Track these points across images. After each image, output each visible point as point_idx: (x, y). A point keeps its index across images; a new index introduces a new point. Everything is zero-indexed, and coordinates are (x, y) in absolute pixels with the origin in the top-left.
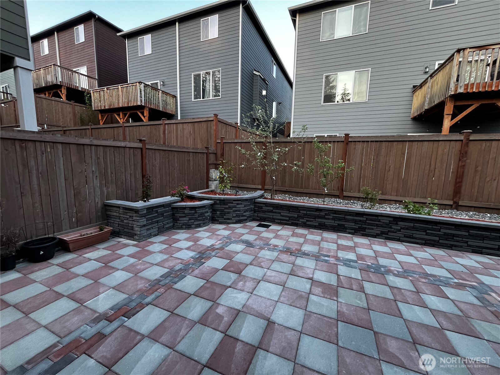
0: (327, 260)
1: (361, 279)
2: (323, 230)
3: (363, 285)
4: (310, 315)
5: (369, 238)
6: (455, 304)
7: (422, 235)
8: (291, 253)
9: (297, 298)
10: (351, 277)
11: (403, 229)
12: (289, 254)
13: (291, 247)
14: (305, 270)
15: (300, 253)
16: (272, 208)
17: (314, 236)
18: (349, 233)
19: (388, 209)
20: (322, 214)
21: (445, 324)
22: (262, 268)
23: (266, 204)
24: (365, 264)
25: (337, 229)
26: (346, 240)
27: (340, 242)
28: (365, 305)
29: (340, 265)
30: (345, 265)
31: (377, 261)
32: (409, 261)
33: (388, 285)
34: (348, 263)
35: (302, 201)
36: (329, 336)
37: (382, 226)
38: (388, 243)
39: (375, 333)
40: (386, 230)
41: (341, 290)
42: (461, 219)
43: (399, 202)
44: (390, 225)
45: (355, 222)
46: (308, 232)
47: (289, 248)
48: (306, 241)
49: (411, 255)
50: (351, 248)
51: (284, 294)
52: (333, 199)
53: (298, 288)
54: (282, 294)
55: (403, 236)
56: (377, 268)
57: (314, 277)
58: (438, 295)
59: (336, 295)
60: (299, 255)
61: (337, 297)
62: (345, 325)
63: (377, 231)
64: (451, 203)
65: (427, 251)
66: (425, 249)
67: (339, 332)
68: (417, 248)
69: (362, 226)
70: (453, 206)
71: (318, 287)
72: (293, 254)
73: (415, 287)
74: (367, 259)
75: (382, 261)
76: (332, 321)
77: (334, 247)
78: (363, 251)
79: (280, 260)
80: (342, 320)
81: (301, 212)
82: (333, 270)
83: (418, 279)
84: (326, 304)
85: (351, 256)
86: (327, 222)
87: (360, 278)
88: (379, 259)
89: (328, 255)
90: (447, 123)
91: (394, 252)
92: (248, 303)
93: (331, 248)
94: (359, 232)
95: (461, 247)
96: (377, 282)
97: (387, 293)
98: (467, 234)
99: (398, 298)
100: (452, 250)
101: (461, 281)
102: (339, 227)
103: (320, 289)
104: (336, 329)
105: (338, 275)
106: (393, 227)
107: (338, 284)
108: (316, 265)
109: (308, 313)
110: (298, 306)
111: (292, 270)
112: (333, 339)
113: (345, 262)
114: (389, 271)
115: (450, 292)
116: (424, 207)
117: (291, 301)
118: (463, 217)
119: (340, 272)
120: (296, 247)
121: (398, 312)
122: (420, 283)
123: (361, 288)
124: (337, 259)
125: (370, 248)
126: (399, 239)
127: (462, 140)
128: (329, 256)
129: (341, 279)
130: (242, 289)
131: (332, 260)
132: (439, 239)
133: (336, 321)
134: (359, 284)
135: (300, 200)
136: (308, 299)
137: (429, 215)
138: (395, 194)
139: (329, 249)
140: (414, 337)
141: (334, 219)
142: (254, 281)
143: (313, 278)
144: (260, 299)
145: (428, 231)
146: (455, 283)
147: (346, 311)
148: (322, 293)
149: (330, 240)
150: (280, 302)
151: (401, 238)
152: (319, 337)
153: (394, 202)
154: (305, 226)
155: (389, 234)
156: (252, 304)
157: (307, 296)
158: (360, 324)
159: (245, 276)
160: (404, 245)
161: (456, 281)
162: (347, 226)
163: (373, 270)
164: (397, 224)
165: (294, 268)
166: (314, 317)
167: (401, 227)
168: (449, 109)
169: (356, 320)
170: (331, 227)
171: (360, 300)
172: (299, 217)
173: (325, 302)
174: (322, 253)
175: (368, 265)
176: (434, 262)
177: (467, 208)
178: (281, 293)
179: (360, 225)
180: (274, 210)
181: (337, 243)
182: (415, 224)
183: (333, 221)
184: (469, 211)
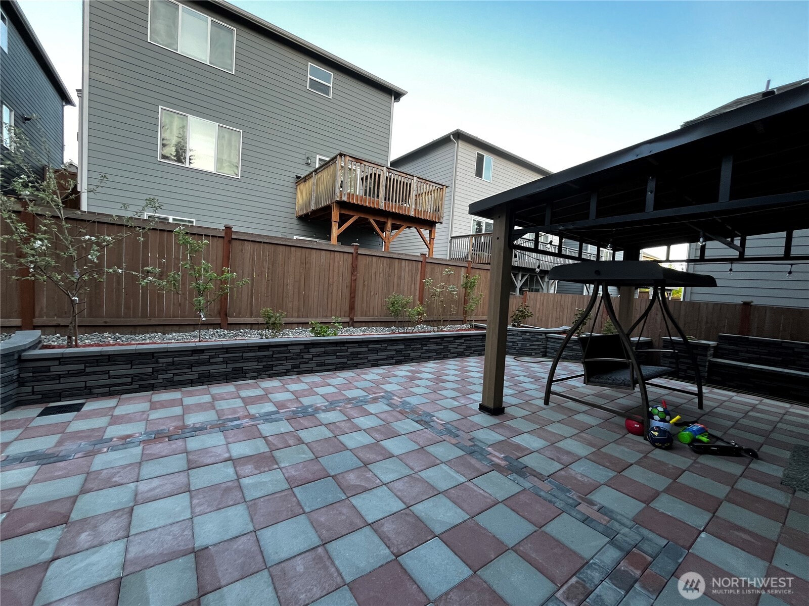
0: (239, 425)
1: (294, 430)
2: (208, 383)
3: (299, 436)
4: (255, 504)
5: (279, 378)
6: (377, 417)
7: (332, 359)
8: (168, 437)
9: (223, 495)
10: (280, 433)
11: (315, 357)
12: (167, 440)
13: (162, 428)
14: (212, 452)
15: (186, 431)
16: (82, 367)
17: (197, 396)
18: (251, 378)
19: (291, 335)
20: (205, 357)
21: (378, 436)
22: (121, 485)
23: (61, 360)
24: (290, 411)
25: (231, 376)
26: (251, 389)
27: (244, 393)
28: (312, 456)
29: (259, 424)
30: (267, 421)
31: (301, 402)
32: (330, 392)
33: (322, 424)
34: (268, 418)
35: (148, 341)
36: (292, 511)
37: (292, 359)
38: (302, 379)
39: (333, 477)
40: (297, 362)
41: (277, 454)
42: (357, 335)
43: (301, 325)
44: (301, 354)
45: (258, 360)
46: (182, 394)
47: (158, 431)
48: (187, 410)
49: (329, 385)
50: (262, 398)
51: (197, 501)
52: (211, 331)
53: (217, 481)
54: (193, 502)
55: (315, 365)
56: (304, 411)
57: (232, 454)
58: (364, 414)
59: (275, 462)
60: (188, 435)
61: (277, 464)
62: (302, 488)
63: (287, 366)
64: (347, 320)
65: (340, 376)
66: (337, 374)
67: (299, 499)
68: (330, 376)
69: (269, 363)
70: (350, 323)
71: (244, 464)
72: (173, 437)
73: (346, 416)
74: (289, 404)
75: (306, 401)
76: (286, 493)
77: (238, 403)
78: (280, 397)
79: (154, 457)
80: (296, 484)
81: (161, 360)
82: (254, 434)
83: (344, 406)
84: (267, 480)
85: (269, 408)
86: (214, 369)
87: (292, 430)
88: (301, 399)
89: (236, 418)
90: (335, 232)
91: (312, 387)
92: (131, 555)
93: (235, 406)
94: (264, 373)
95: (363, 364)
96: (311, 426)
97: (326, 433)
98: (366, 349)
99: (337, 432)
100: (358, 368)
101: (374, 395)
102: (235, 372)
103: (250, 467)
104: (295, 499)
105: (265, 438)
106: (305, 356)
107: (270, 448)
108: (226, 438)
109: (250, 503)
110: (231, 503)
111: (189, 461)
112: (298, 510)
113: (264, 418)
114: (317, 410)
115: (371, 408)
116: (329, 327)
117: (216, 503)
118: (358, 333)
119: (265, 433)
120: (174, 424)
121: (342, 446)
122: (348, 410)
123: (299, 440)
124: (252, 417)
125: (285, 390)
126: (312, 370)
127: (352, 253)
128: (238, 419)
129: (270, 441)
130: (96, 542)
131: (246, 422)
132: (347, 360)
133: (290, 490)
134: (294, 436)
135: (143, 340)
136: (240, 486)
137: (336, 335)
138: (297, 315)
139: (233, 408)
140: (363, 460)
141: (226, 362)
142: (117, 515)
143: (231, 456)
144: (153, 535)
145: (338, 354)
146: (370, 398)
147: (295, 474)
148: (256, 469)
149: (227, 395)
150: (198, 515)
151: (314, 369)
152: (280, 521)
153: (296, 325)
154: (172, 384)
155: (302, 366)
156: (143, 551)
157: (236, 484)
158: (316, 478)
159: (84, 520)
160: (318, 376)
161: (371, 396)
162: (246, 368)
163: (301, 415)
164: (309, 352)
165: (190, 457)
166: (262, 502)
167: (313, 355)
168: (335, 216)
169: (310, 477)
170: (222, 376)
171: (304, 453)
172: (159, 371)
173: (265, 478)
174: (224, 418)
175: (293, 411)
176: (349, 385)
177: (360, 323)
178: (191, 503)
179: (265, 363)
180: (88, 370)
181: (240, 397)
182: (326, 349)
183: (225, 366)
184: (361, 326)
